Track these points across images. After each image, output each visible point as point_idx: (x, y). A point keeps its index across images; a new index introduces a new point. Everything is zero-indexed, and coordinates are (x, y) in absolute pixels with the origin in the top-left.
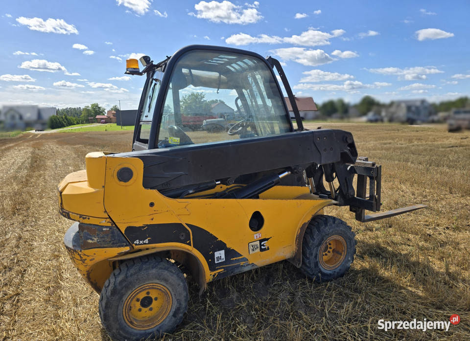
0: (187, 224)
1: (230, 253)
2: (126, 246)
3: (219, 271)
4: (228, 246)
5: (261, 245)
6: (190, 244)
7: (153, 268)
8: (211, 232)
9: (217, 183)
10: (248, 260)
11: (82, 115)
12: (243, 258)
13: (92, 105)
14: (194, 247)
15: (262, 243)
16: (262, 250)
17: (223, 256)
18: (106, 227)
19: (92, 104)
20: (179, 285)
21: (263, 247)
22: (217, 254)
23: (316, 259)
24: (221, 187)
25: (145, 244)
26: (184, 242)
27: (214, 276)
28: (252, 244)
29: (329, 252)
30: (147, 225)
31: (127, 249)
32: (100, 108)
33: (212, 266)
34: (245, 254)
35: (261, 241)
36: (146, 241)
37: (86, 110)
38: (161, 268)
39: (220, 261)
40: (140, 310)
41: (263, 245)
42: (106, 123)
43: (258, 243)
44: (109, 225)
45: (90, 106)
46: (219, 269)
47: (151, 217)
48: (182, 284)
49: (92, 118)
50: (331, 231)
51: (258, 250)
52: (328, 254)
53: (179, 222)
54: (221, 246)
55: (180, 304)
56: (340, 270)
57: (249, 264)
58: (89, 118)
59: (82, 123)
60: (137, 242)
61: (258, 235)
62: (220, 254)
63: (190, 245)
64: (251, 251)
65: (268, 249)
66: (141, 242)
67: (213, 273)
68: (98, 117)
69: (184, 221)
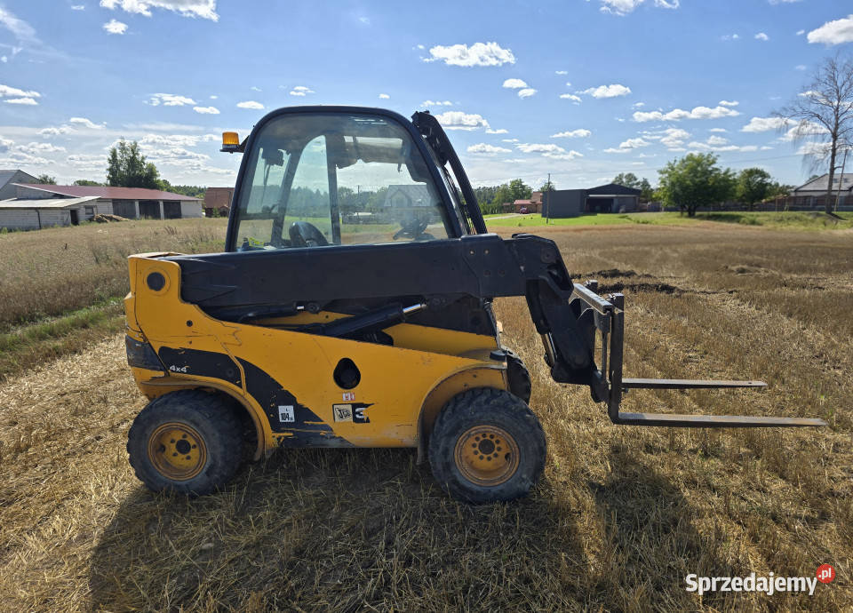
0: (237, 358)
1: (302, 412)
2: (161, 370)
3: (286, 434)
4: (299, 401)
5: (354, 413)
6: (240, 385)
7: (182, 403)
8: (272, 376)
9: (299, 308)
10: (331, 430)
11: (496, 199)
12: (322, 425)
13: (512, 182)
14: (248, 391)
15: (357, 410)
16: (356, 420)
17: (292, 415)
18: (139, 343)
19: (512, 180)
20: (213, 435)
21: (357, 416)
22: (282, 409)
23: (446, 457)
24: (327, 317)
25: (183, 372)
26: (232, 381)
27: (279, 439)
28: (338, 406)
29: (496, 455)
30: (185, 349)
31: (162, 374)
32: (523, 187)
33: (276, 425)
34: (327, 420)
35: (355, 406)
36: (184, 369)
37: (504, 190)
38: (191, 407)
39: (287, 420)
40: (175, 455)
41: (358, 413)
42: (527, 212)
43: (349, 408)
44: (142, 340)
45: (509, 184)
46: (287, 431)
47: (190, 339)
48: (217, 435)
49: (509, 204)
50: (478, 415)
51: (350, 419)
52: (494, 459)
53: (225, 353)
54: (288, 399)
55: (215, 461)
56: (502, 491)
57: (334, 437)
58: (504, 204)
59: (492, 213)
60: (173, 368)
61: (347, 396)
62: (287, 411)
63: (241, 387)
64: (336, 417)
65: (368, 421)
66: (178, 369)
67: (277, 435)
68: (517, 202)
69: (233, 353)
